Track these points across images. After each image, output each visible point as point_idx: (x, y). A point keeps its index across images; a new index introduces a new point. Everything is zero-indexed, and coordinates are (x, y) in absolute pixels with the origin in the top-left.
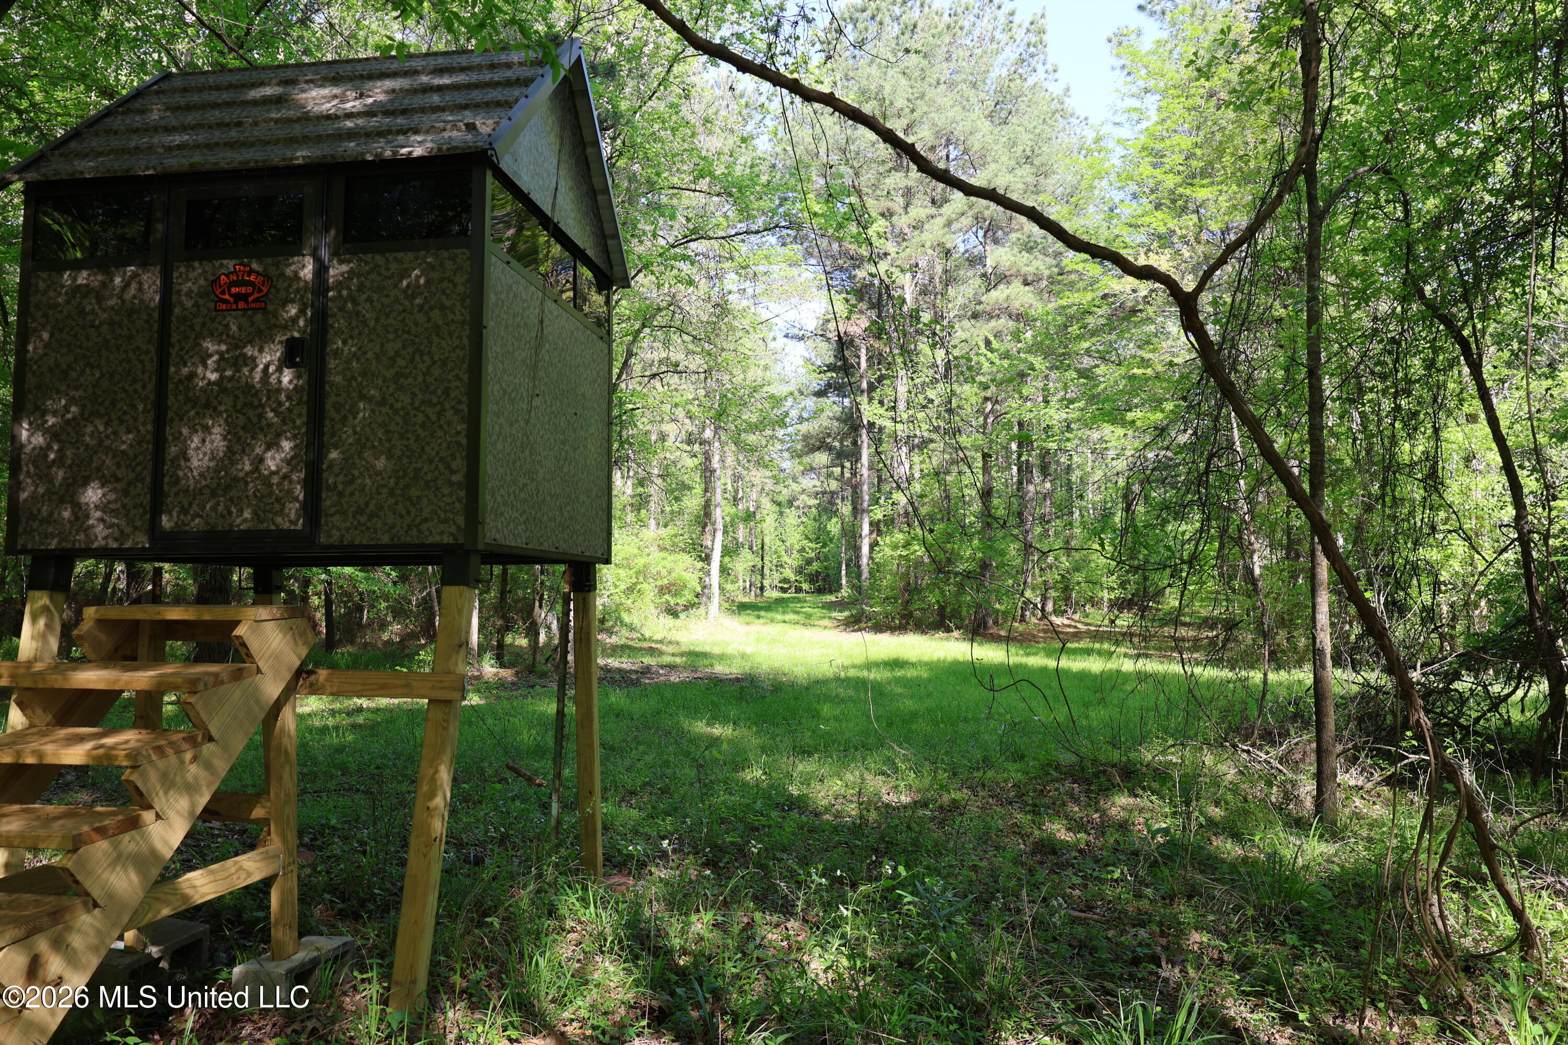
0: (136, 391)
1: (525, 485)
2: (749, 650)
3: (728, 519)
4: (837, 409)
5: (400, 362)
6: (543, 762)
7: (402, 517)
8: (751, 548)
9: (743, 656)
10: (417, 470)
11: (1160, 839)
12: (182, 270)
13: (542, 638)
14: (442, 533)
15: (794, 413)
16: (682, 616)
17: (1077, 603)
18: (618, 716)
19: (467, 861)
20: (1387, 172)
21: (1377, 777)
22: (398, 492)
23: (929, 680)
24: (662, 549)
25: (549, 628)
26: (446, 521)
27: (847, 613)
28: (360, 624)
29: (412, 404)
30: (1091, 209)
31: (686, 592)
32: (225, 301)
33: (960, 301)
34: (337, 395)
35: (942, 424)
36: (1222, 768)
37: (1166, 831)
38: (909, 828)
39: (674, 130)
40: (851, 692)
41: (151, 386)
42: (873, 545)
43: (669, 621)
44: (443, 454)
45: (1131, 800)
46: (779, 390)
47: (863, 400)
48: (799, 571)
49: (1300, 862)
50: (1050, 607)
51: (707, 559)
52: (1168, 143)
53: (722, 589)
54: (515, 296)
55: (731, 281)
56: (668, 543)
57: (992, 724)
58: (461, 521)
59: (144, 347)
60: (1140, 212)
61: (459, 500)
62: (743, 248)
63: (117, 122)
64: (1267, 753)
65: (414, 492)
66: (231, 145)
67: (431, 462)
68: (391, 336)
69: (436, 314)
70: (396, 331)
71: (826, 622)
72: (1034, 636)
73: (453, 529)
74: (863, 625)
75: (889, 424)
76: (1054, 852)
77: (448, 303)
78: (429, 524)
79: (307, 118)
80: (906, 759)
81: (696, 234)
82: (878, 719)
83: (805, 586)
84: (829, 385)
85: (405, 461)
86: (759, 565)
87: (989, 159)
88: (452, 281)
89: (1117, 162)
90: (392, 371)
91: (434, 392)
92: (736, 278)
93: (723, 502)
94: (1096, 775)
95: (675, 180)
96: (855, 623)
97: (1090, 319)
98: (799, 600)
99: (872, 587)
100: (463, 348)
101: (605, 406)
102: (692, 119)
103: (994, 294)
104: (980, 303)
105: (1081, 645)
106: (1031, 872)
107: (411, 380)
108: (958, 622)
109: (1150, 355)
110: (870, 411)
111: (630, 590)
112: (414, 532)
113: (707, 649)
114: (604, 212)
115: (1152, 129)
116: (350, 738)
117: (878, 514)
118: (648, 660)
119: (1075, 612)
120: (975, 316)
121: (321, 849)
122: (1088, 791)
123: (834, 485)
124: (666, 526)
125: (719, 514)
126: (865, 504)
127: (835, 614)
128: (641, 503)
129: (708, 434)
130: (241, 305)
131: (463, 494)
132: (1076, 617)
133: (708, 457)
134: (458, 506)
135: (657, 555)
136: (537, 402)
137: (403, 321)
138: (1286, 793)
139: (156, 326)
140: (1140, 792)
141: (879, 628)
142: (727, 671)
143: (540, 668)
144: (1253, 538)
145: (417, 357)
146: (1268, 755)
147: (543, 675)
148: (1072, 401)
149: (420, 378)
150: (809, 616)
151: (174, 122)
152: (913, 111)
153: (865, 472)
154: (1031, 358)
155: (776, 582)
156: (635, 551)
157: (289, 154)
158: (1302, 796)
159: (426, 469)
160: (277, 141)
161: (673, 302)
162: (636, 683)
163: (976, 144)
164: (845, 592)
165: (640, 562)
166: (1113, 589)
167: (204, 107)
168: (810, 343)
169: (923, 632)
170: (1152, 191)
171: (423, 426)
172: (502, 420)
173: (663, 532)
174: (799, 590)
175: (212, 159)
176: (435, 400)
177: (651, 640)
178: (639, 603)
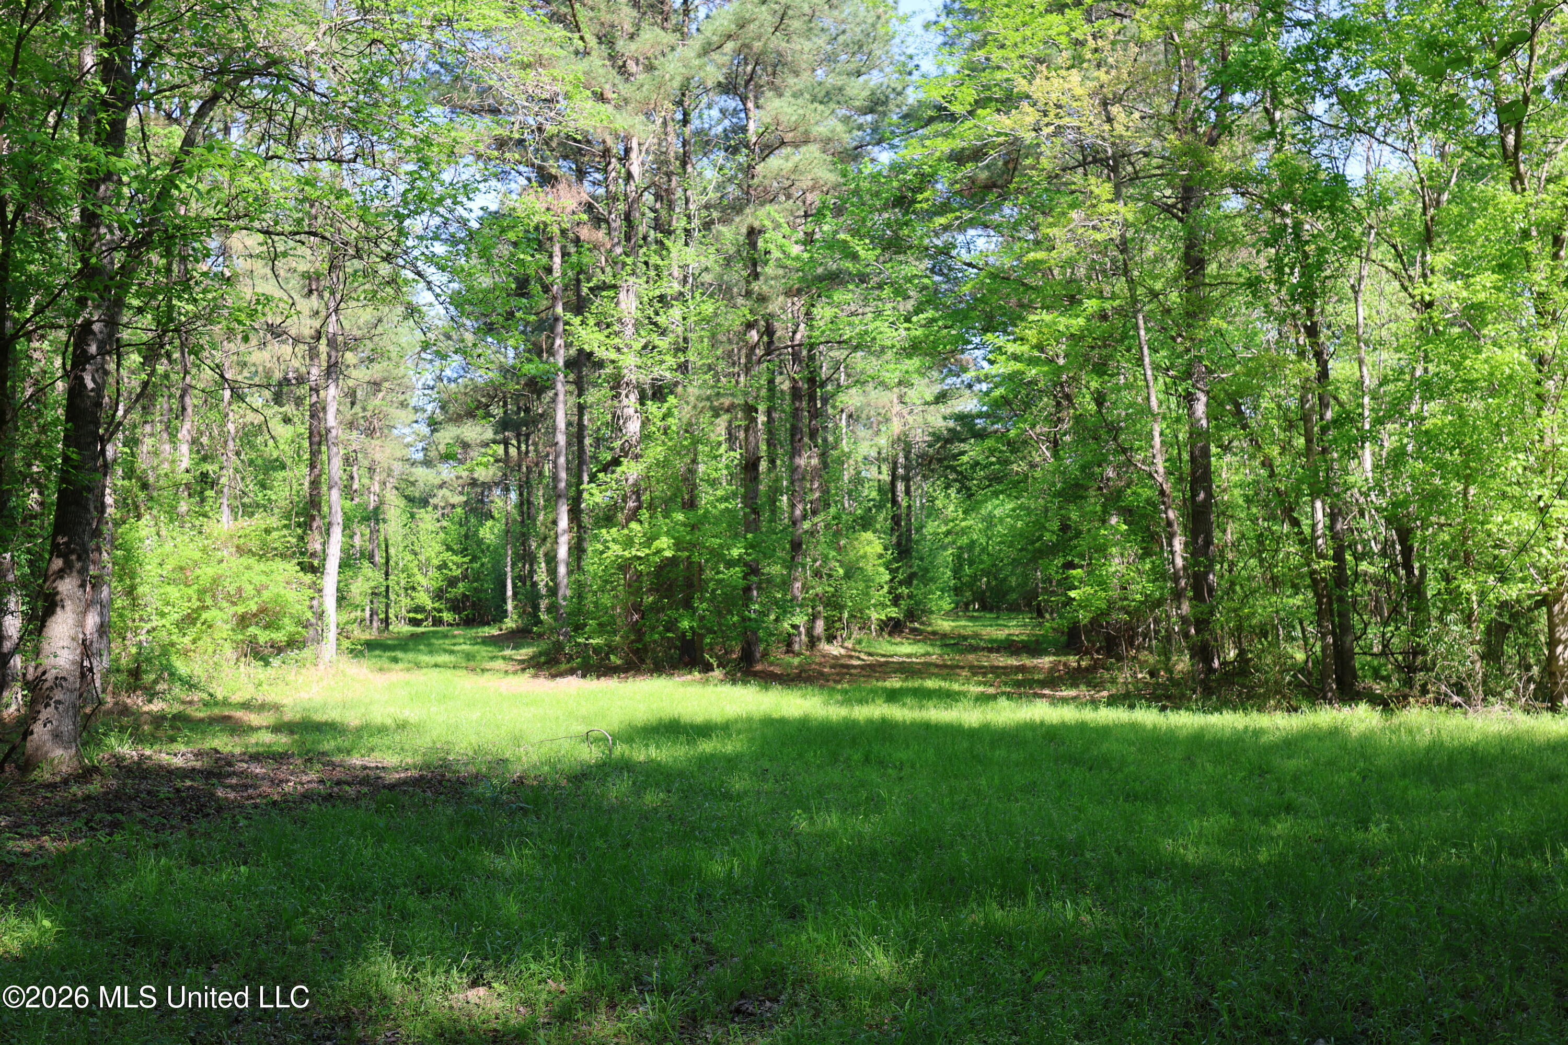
8: (371, 561)
16: (277, 661)
17: (848, 625)
24: (241, 551)
27: (530, 651)
31: (286, 620)
43: (257, 670)
48: (438, 595)
50: (820, 630)
51: (317, 570)
53: (339, 618)
56: (254, 545)
71: (499, 664)
74: (563, 667)
83: (447, 616)
86: (383, 585)
96: (549, 664)
98: (446, 635)
111: (190, 619)
118: (223, 743)
119: (847, 638)
124: (248, 516)
125: (335, 502)
126: (562, 485)
127: (509, 653)
132: (849, 644)
133: (315, 415)
135: (235, 563)
144: (1171, 515)
150: (469, 656)
155: (405, 611)
156: (197, 555)
164: (513, 622)
165: (207, 572)
166: (884, 606)
173: (244, 525)
174: (438, 622)
177: (225, 703)
178: (205, 642)
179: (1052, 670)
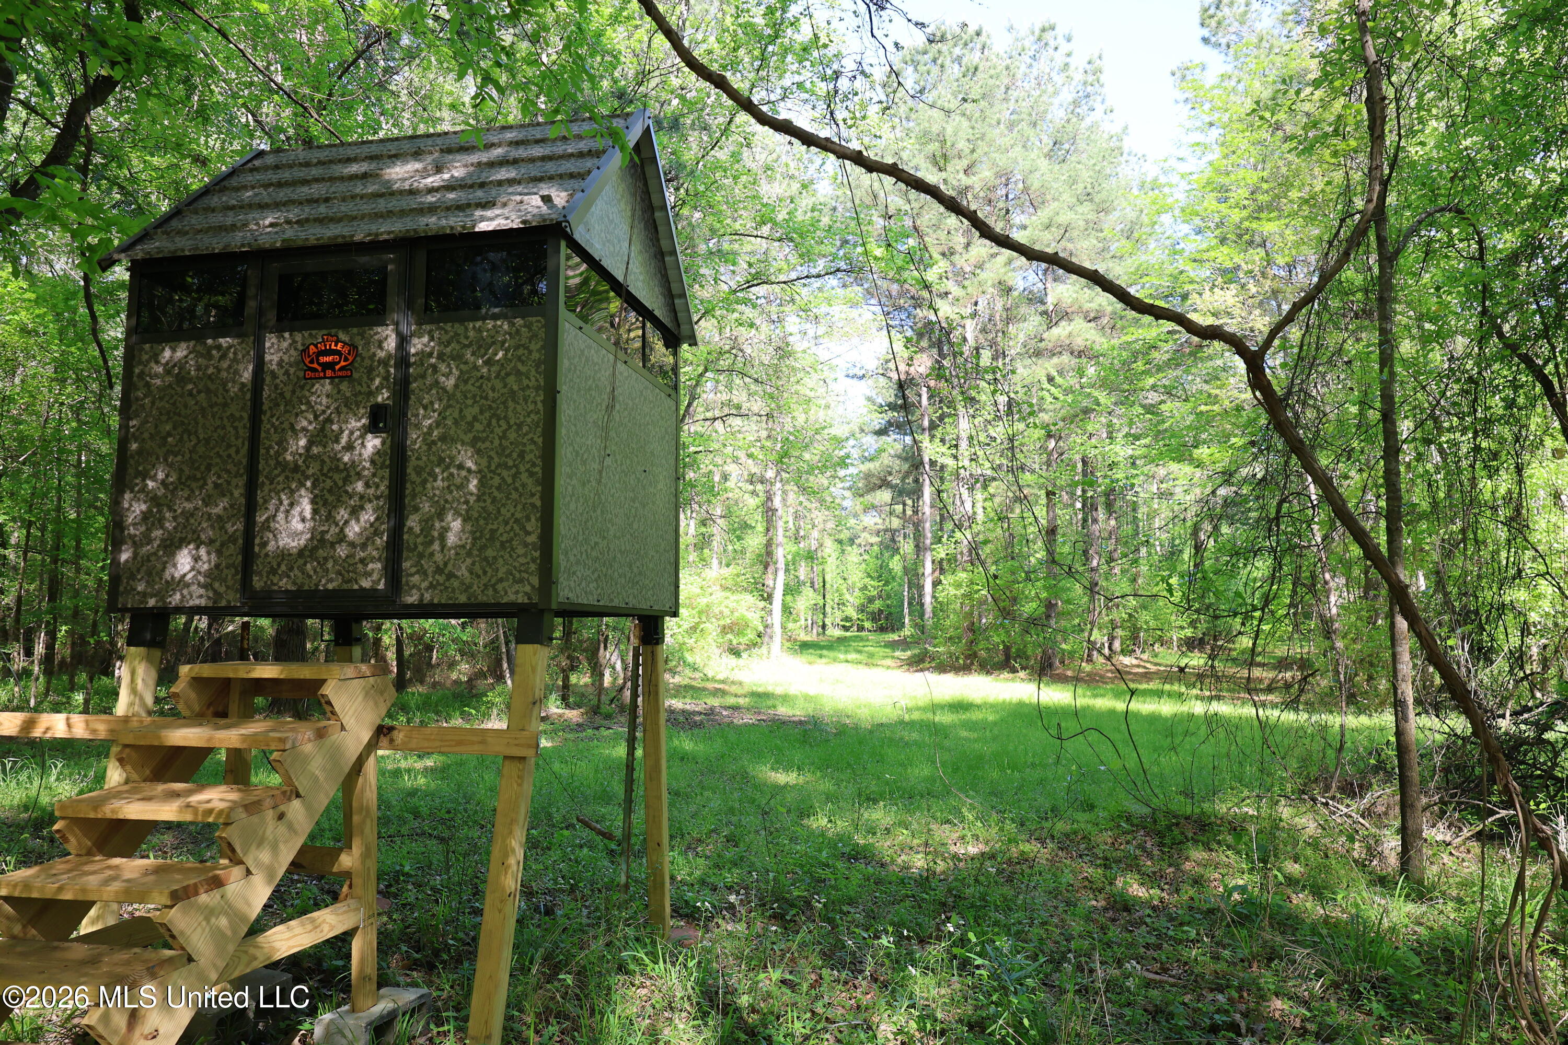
0: (229, 456)
1: (596, 544)
2: (812, 692)
3: (790, 557)
4: (899, 447)
5: (477, 426)
6: (610, 808)
7: (478, 577)
8: (812, 586)
9: (807, 698)
10: (493, 531)
11: (1236, 896)
12: (274, 340)
13: (607, 680)
14: (517, 592)
15: (855, 453)
16: (745, 655)
17: (1145, 642)
18: (682, 759)
19: (537, 909)
20: (1460, 212)
21: (1466, 833)
22: (475, 552)
23: (995, 723)
24: (724, 588)
25: (614, 668)
26: (521, 581)
27: (909, 653)
28: (430, 665)
29: (489, 467)
30: (1152, 245)
31: (748, 632)
32: (315, 370)
33: (1022, 338)
34: (418, 459)
35: (1005, 462)
36: (1300, 821)
37: (1242, 889)
38: (976, 881)
39: (735, 178)
40: (915, 736)
41: (244, 451)
42: (936, 583)
43: (731, 660)
44: (518, 515)
45: (1205, 855)
46: (840, 431)
47: (925, 439)
48: (862, 609)
49: (1386, 924)
50: (1117, 645)
51: (769, 598)
52: (1233, 177)
53: (783, 627)
54: (587, 360)
55: (793, 323)
56: (730, 583)
57: (1061, 769)
58: (535, 581)
59: (237, 415)
60: (1204, 246)
61: (534, 560)
62: (804, 292)
63: (214, 201)
64: (1348, 806)
65: (490, 553)
66: (320, 221)
67: (506, 523)
68: (469, 402)
69: (511, 380)
70: (474, 396)
71: (889, 662)
72: (1102, 677)
73: (528, 588)
74: (927, 665)
75: (951, 462)
76: (1127, 909)
77: (523, 369)
78: (505, 584)
79: (390, 193)
80: (972, 808)
81: (758, 279)
82: (943, 764)
83: (868, 625)
84: (890, 423)
85: (482, 522)
86: (821, 602)
87: (1048, 197)
88: (527, 348)
89: (1181, 197)
90: (470, 436)
91: (509, 455)
92: (798, 320)
93: (785, 540)
94: (1169, 828)
95: (737, 226)
96: (918, 663)
97: (1155, 354)
98: (861, 639)
99: (936, 626)
100: (537, 413)
101: (673, 462)
102: (753, 166)
103: (1055, 331)
104: (1041, 340)
105: (1152, 686)
106: (1104, 929)
107: (487, 444)
108: (1024, 662)
109: (1217, 392)
110: (931, 450)
111: (694, 629)
112: (490, 592)
113: (770, 689)
114: (671, 273)
115: (1216, 164)
116: (421, 781)
117: (941, 552)
118: (714, 702)
119: (1143, 652)
120: (1038, 354)
121: (396, 896)
122: (1161, 845)
123: (896, 523)
124: (728, 565)
125: (781, 553)
126: (928, 542)
127: (898, 654)
128: (703, 542)
129: (770, 474)
130: (329, 373)
131: (537, 554)
132: (1145, 656)
133: (769, 499)
134: (533, 567)
135: (719, 595)
136: (608, 461)
137: (480, 387)
138: (1369, 849)
139: (248, 396)
140: (1215, 846)
141: (942, 668)
142: (791, 713)
143: (605, 709)
144: (1327, 576)
145: (494, 422)
146: (1350, 809)
147: (608, 717)
148: (1137, 438)
149: (496, 442)
150: (871, 655)
151: (267, 200)
152: (973, 151)
153: (927, 510)
154: (1096, 393)
155: (838, 621)
156: (699, 591)
157: (374, 228)
158: (1386, 852)
159: (501, 530)
160: (363, 217)
161: (736, 344)
162: (699, 725)
163: (1035, 183)
164: (907, 631)
165: (703, 602)
167: (294, 183)
168: (870, 382)
169: (988, 673)
170: (1217, 227)
171: (499, 488)
172: (574, 482)
173: (726, 572)
174: (861, 628)
175: (303, 235)
176: (510, 463)
177: (713, 680)
178: (702, 643)
179: (1273, 680)
